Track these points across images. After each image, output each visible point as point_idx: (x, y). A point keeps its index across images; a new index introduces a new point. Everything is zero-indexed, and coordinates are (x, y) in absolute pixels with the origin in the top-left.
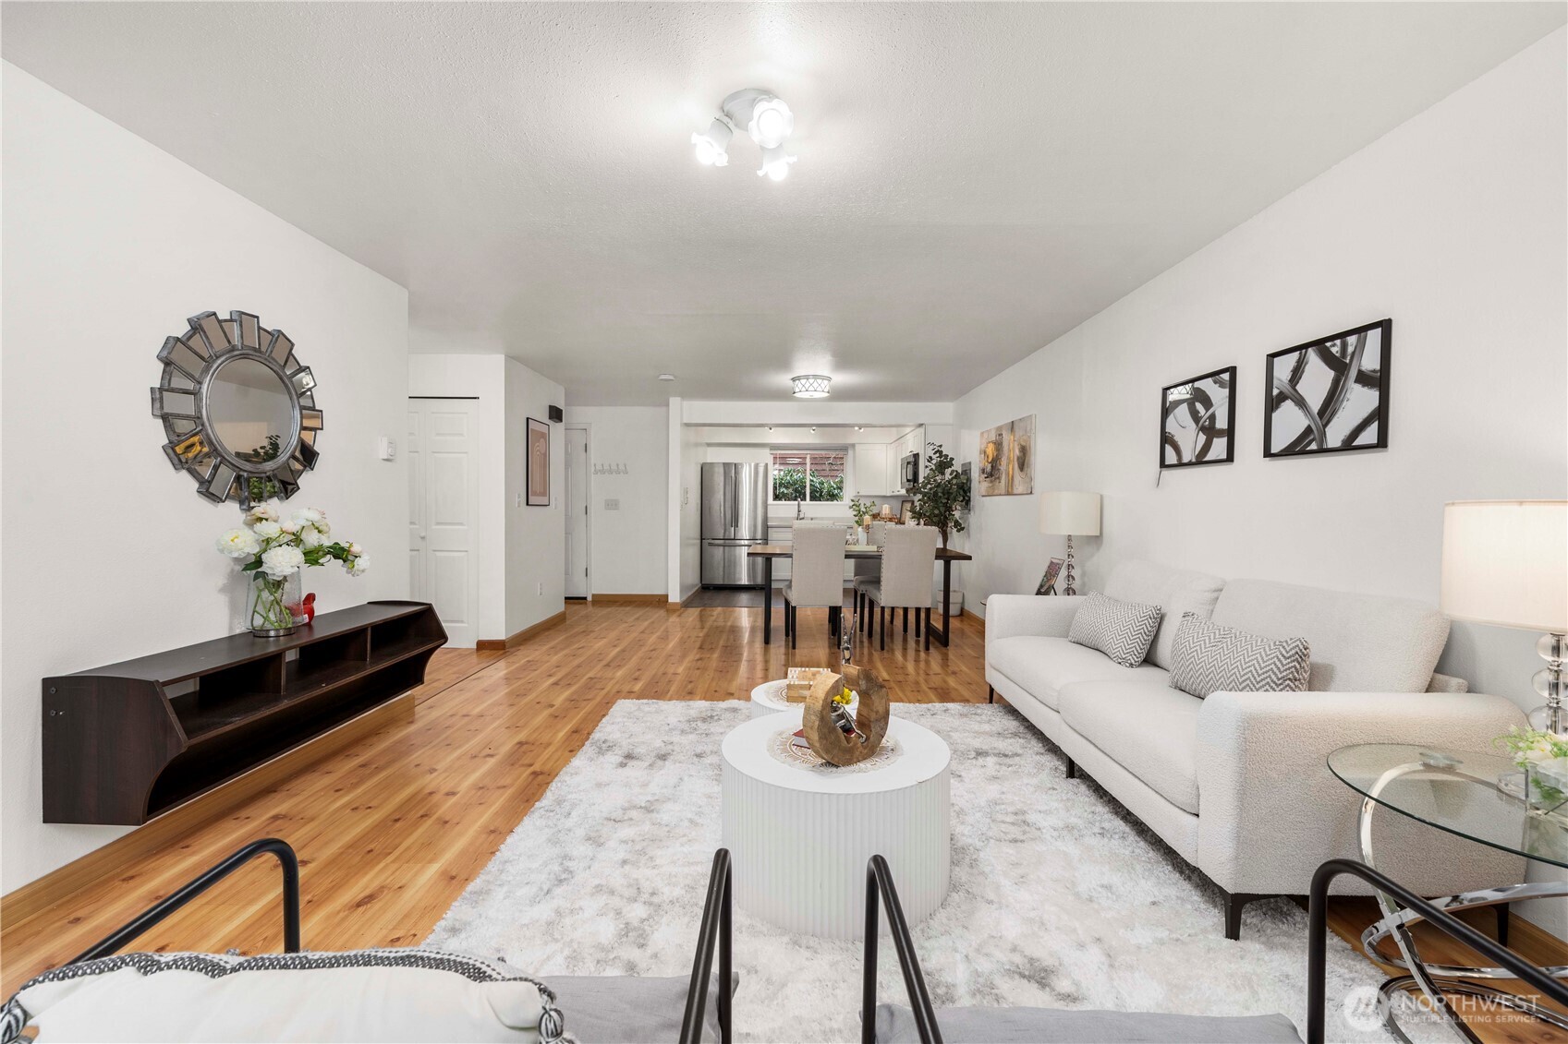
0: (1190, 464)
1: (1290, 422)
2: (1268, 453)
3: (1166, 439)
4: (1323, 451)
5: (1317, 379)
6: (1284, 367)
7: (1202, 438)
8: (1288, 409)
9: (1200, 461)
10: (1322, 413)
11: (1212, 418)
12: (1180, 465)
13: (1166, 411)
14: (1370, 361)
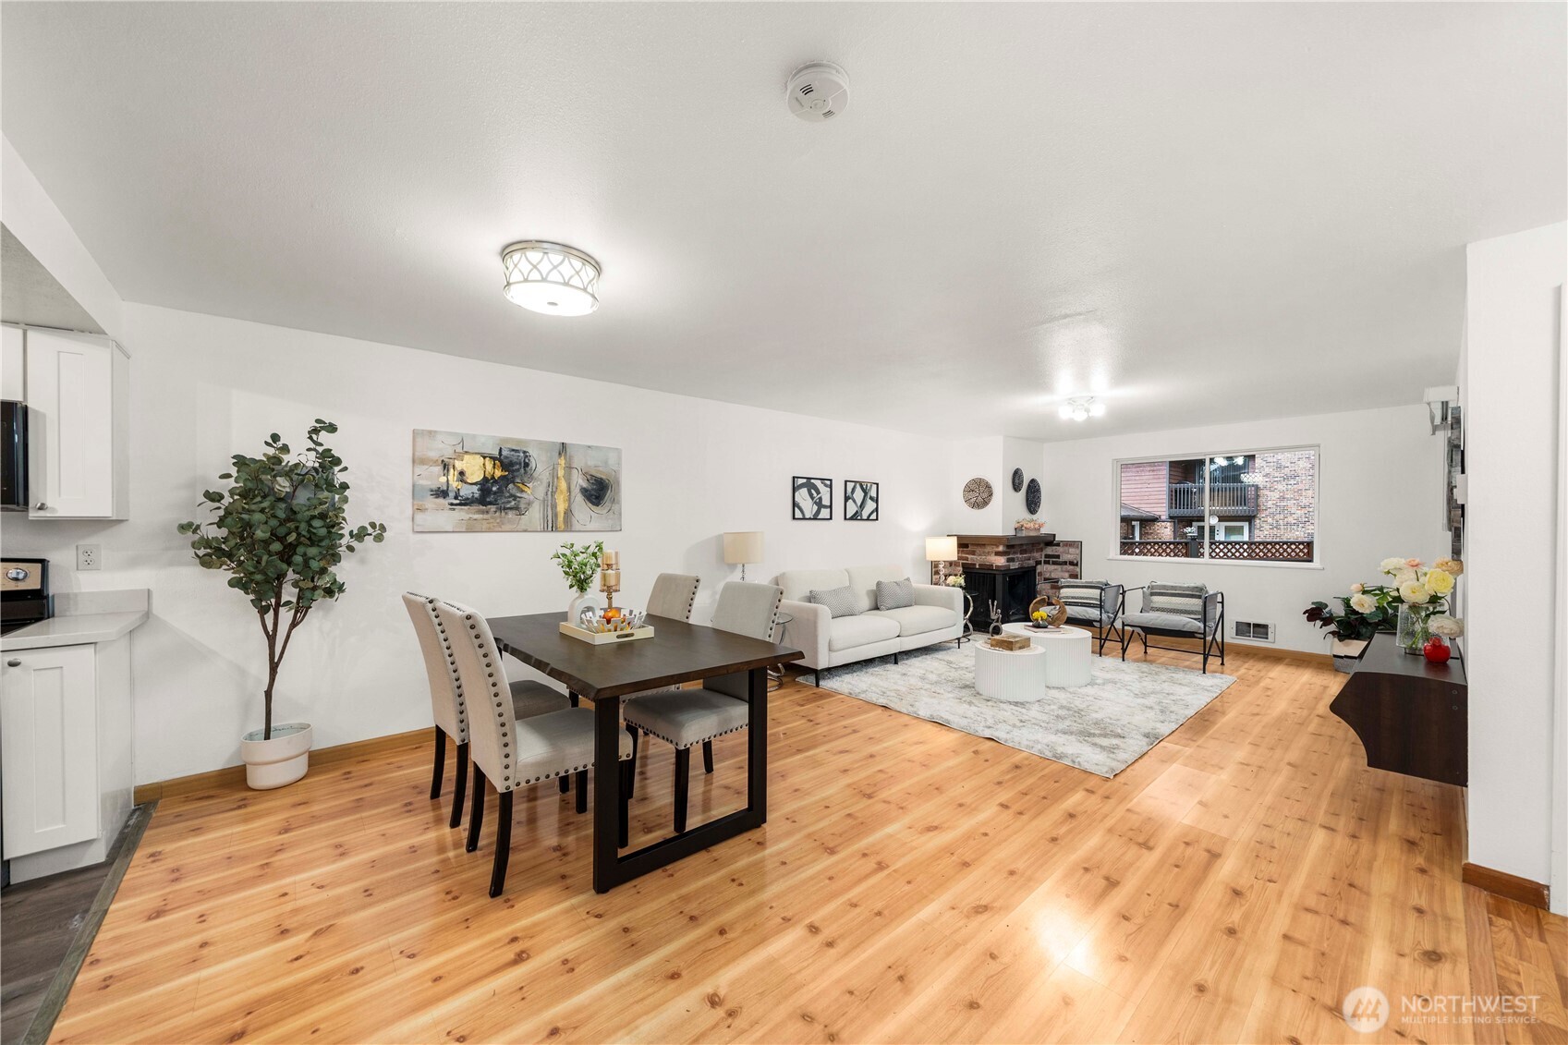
0: (810, 519)
1: (852, 509)
2: (845, 519)
3: (795, 504)
4: (862, 519)
5: (859, 495)
6: (850, 486)
7: (815, 508)
8: (850, 502)
9: (815, 518)
10: (861, 506)
11: (820, 499)
12: (804, 519)
13: (794, 490)
14: (873, 494)
